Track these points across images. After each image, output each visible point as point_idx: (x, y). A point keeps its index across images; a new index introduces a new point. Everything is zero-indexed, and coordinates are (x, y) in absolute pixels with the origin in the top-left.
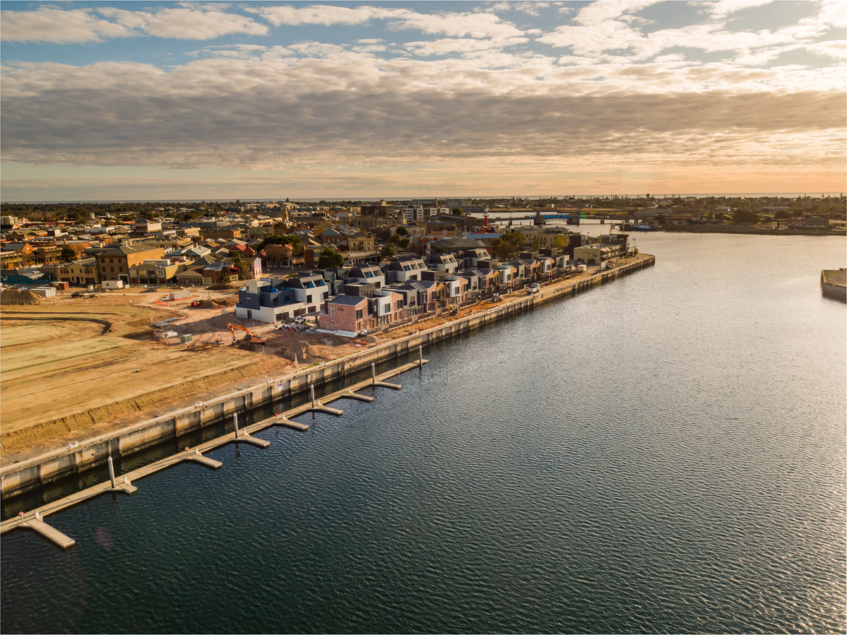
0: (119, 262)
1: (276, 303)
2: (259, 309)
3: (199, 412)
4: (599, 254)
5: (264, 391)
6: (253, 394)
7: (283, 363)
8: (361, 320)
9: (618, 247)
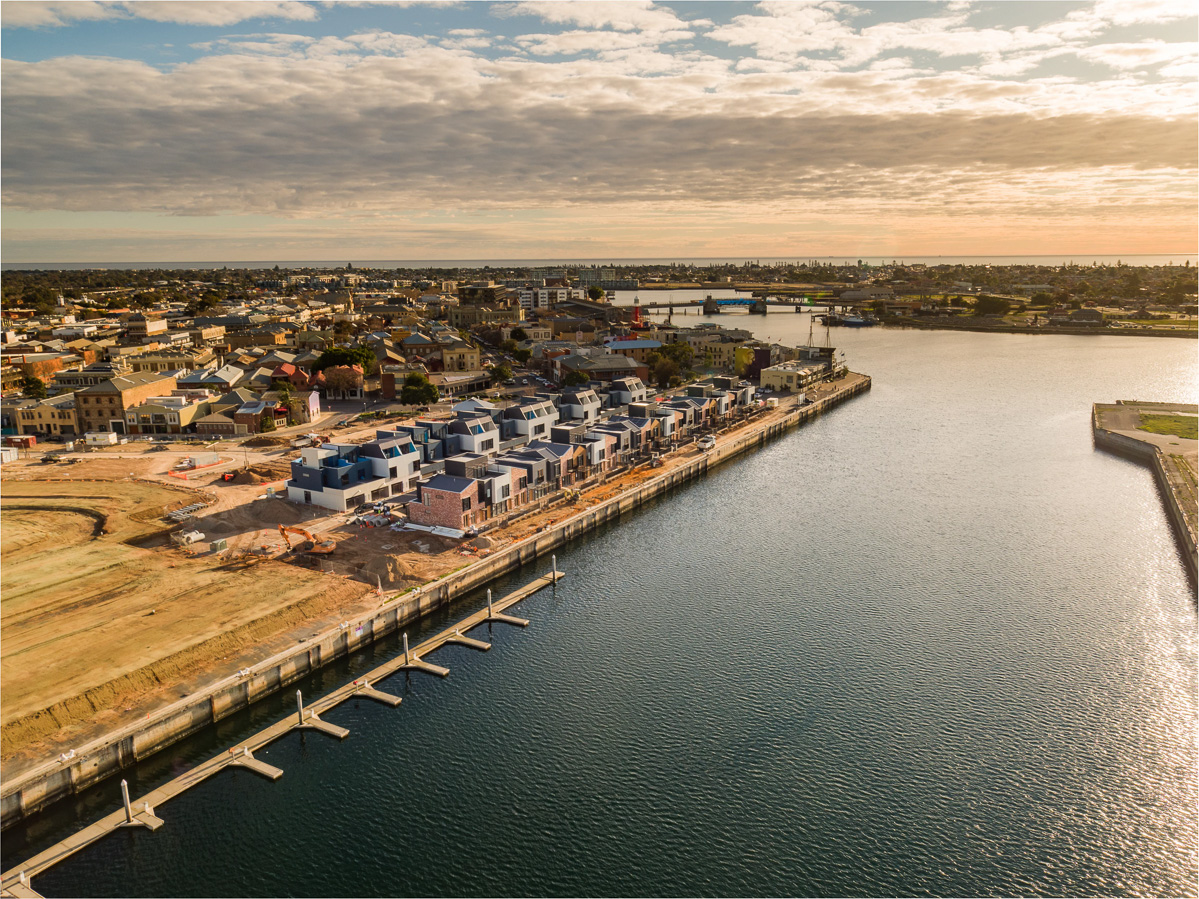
0: (111, 402)
1: (346, 482)
2: (322, 491)
3: (246, 684)
4: (795, 379)
5: (337, 641)
6: (322, 648)
7: (361, 589)
8: (469, 512)
9: (821, 367)
